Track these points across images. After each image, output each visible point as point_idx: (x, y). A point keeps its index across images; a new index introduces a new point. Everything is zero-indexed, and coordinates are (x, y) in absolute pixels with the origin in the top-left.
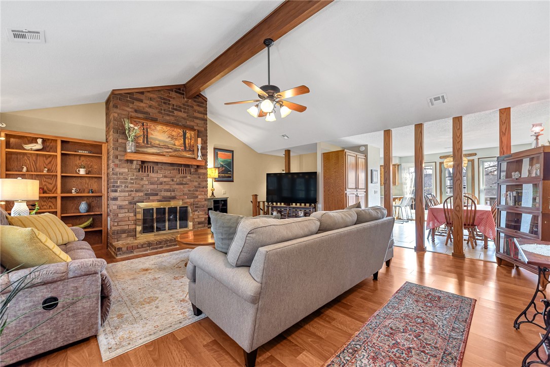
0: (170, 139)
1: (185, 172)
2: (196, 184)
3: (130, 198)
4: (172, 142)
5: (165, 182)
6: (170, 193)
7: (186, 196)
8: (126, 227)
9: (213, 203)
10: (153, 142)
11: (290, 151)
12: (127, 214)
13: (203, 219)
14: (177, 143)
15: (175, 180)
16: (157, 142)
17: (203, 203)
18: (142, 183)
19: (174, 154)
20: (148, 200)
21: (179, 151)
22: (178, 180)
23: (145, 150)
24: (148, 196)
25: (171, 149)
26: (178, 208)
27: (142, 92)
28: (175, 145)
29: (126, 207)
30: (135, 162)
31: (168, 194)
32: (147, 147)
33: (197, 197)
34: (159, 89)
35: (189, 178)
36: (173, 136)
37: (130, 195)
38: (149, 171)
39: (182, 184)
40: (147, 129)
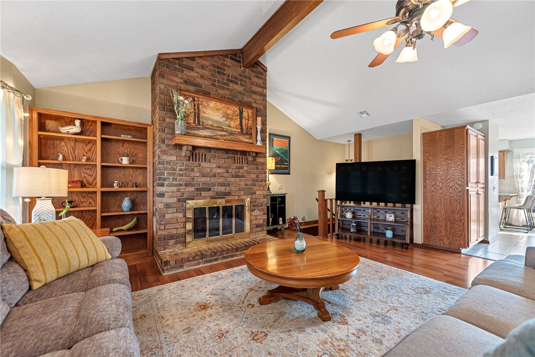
0: (224, 119)
1: (241, 160)
2: (254, 176)
3: (179, 194)
4: (227, 122)
5: (219, 174)
6: (224, 187)
7: (243, 192)
8: (174, 232)
9: (269, 200)
10: (206, 122)
11: (361, 134)
12: (175, 215)
13: (261, 221)
14: (232, 124)
15: (230, 171)
16: (210, 123)
17: (262, 201)
18: (193, 174)
19: (229, 138)
20: (199, 197)
21: (235, 134)
22: (234, 171)
23: (197, 132)
24: (200, 191)
25: (226, 131)
26: (234, 207)
27: (193, 57)
28: (230, 126)
29: (175, 205)
30: (185, 148)
31: (222, 189)
32: (199, 129)
33: (255, 193)
34: (213, 54)
35: (245, 168)
36: (228, 115)
37: (178, 190)
38: (201, 160)
39: (238, 176)
40: (198, 105)
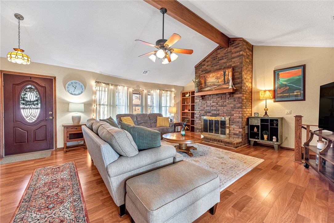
0: (216, 80)
1: (225, 98)
2: (233, 105)
3: (200, 114)
4: (217, 81)
5: (214, 105)
6: (216, 112)
7: (225, 114)
8: (198, 127)
10: (208, 84)
12: (199, 121)
13: (238, 132)
14: (220, 80)
15: (219, 104)
16: (210, 84)
17: (238, 120)
18: (204, 106)
19: (217, 88)
20: (206, 115)
21: (221, 85)
22: (221, 104)
23: (204, 89)
24: (206, 113)
25: (216, 85)
27: (204, 60)
28: (219, 82)
29: (198, 118)
31: (215, 112)
33: (233, 115)
34: (213, 52)
35: (227, 101)
36: (218, 77)
37: (199, 112)
39: (222, 106)
40: (206, 78)
